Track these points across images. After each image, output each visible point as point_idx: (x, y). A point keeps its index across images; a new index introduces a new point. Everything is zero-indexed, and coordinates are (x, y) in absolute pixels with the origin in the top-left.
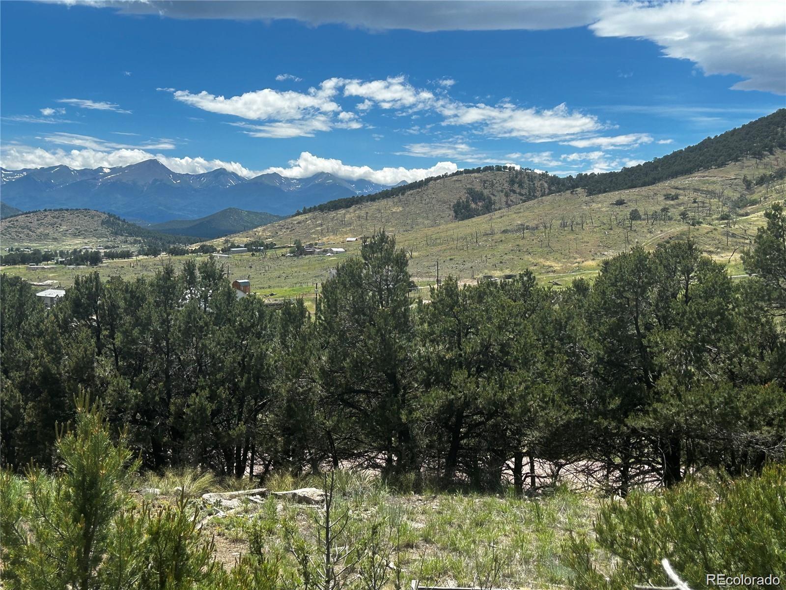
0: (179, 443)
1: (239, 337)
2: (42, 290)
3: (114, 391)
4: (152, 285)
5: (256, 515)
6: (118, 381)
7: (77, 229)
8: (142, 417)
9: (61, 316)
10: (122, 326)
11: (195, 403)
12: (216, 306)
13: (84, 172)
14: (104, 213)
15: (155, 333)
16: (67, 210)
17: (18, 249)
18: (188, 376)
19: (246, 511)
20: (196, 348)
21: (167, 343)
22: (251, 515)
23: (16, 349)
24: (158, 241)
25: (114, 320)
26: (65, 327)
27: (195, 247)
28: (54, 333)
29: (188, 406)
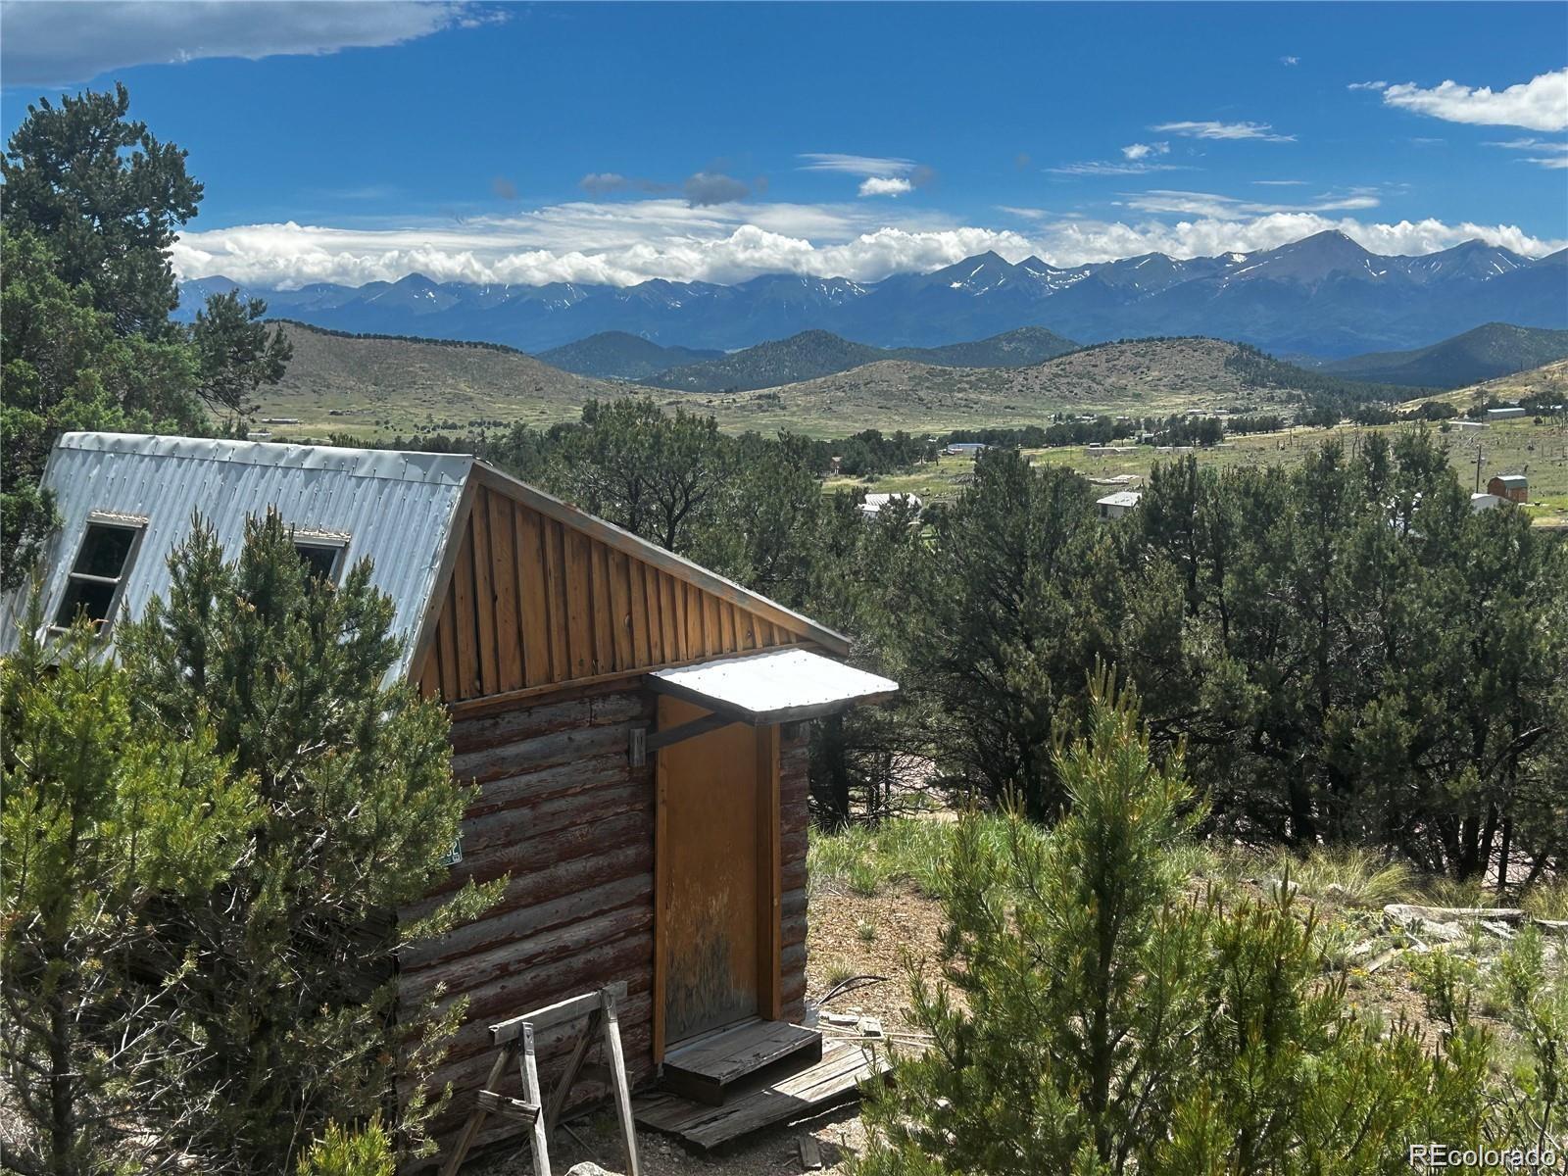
0: (1342, 797)
1: (1473, 592)
2: (1110, 494)
3: (1218, 685)
4: (1296, 481)
5: (1495, 960)
6: (1224, 667)
7: (1178, 376)
8: (1273, 738)
9: (1124, 539)
10: (1237, 559)
11: (1375, 721)
12: (1427, 526)
13: (1198, 264)
14: (1232, 343)
15: (1300, 578)
16: (1161, 340)
17: (1070, 417)
18: (1364, 666)
19: (1475, 950)
20: (1382, 610)
21: (1324, 597)
22: (1486, 960)
23: (1044, 597)
24: (1336, 396)
25: (1221, 548)
26: (1130, 560)
27: (1410, 407)
28: (1111, 569)
29: (1363, 725)
